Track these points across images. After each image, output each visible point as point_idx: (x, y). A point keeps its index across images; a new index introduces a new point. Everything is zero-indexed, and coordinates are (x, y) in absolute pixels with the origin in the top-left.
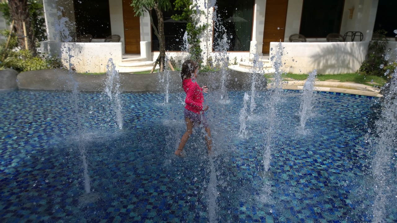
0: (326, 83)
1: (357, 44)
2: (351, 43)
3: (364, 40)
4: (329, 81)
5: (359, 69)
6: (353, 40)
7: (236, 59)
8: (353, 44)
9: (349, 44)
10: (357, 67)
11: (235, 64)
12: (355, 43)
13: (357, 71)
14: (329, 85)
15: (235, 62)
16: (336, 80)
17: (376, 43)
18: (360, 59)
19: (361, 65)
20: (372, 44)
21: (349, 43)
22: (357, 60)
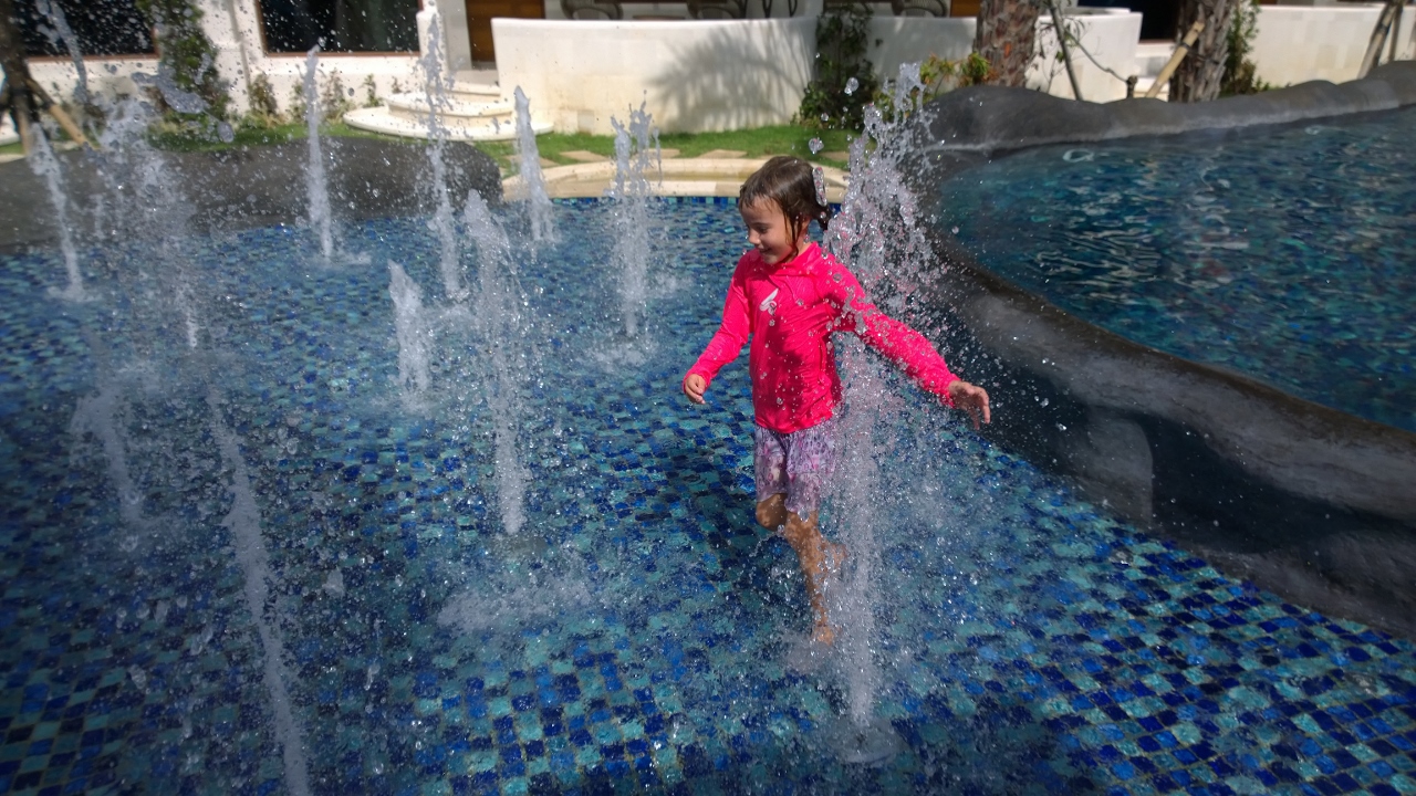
0: (703, 164)
1: (781, 26)
2: (764, 22)
3: (802, 13)
4: (713, 157)
5: (798, 110)
6: (767, 15)
7: (373, 85)
8: (770, 27)
9: (757, 25)
10: (792, 104)
11: (374, 102)
12: (774, 21)
13: (795, 116)
14: (711, 171)
15: (372, 97)
16: (734, 153)
17: (837, 23)
18: (796, 79)
19: (803, 96)
20: (825, 23)
21: (756, 23)
22: (789, 81)
